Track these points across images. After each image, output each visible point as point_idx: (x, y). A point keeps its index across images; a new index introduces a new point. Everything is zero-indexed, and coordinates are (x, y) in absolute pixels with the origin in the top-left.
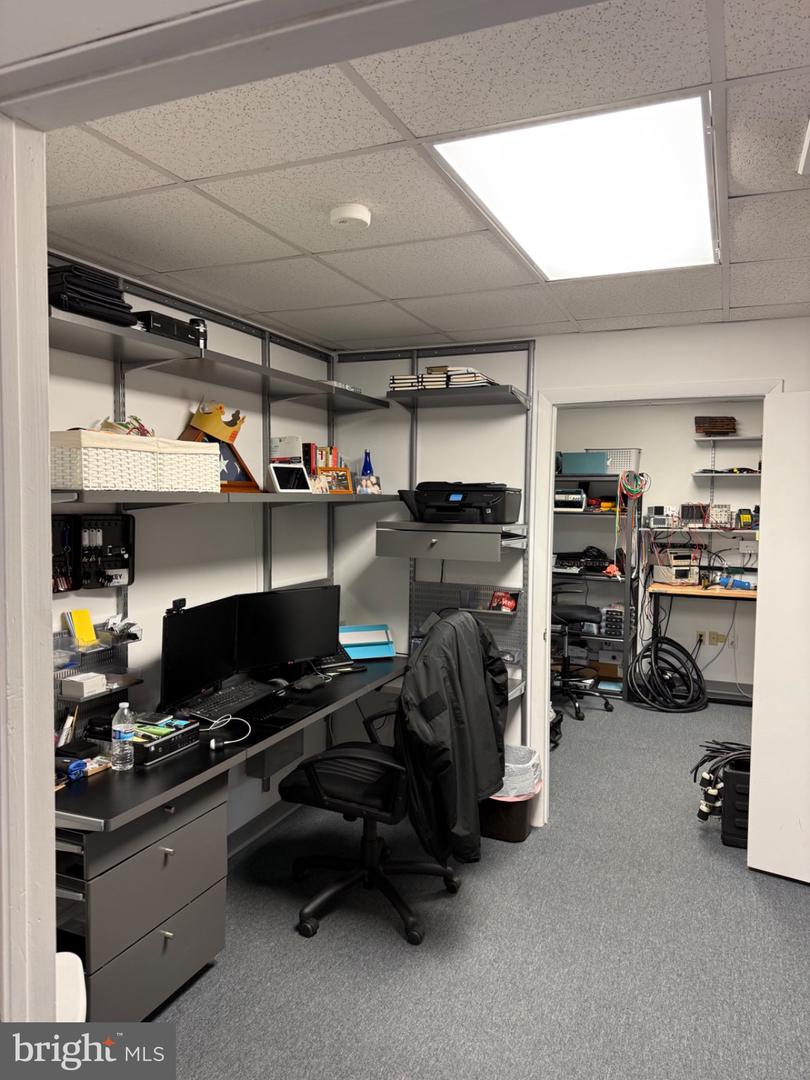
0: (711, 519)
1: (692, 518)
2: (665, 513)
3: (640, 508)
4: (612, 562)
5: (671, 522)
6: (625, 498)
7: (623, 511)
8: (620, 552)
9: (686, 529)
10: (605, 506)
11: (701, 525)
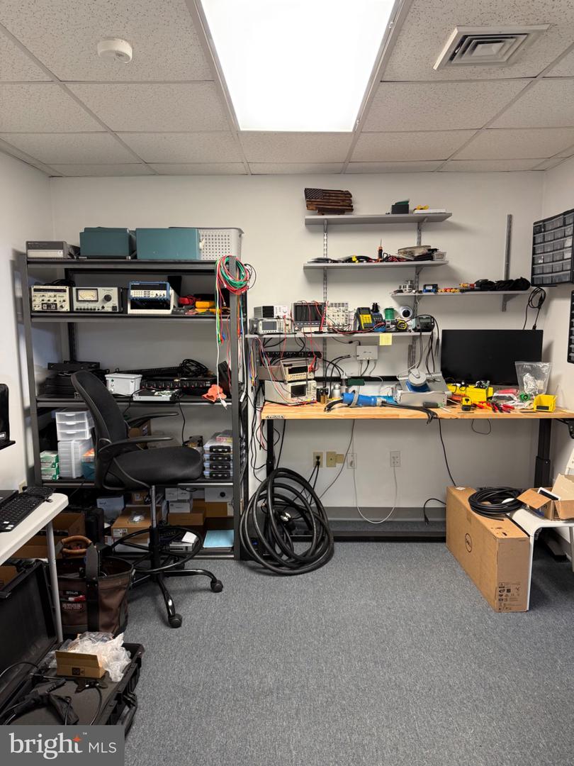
0: (327, 320)
1: (306, 320)
2: (275, 315)
3: (244, 309)
4: (214, 382)
5: (283, 326)
6: (226, 294)
7: (225, 312)
8: (223, 367)
9: (300, 335)
10: (202, 306)
11: (317, 329)
